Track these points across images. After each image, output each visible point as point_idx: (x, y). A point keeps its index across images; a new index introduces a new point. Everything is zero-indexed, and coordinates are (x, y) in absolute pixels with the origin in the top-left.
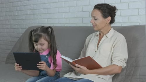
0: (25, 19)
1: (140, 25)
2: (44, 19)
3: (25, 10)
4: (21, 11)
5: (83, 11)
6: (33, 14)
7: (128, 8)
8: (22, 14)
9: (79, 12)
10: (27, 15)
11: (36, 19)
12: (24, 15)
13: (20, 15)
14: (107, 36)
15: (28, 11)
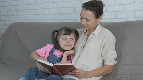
0: (8, 16)
1: (127, 21)
2: (28, 15)
3: (7, 6)
4: (3, 6)
5: (67, 7)
6: (17, 10)
7: (114, 4)
8: (5, 10)
9: (63, 8)
10: (10, 11)
11: (19, 15)
12: (6, 11)
13: (3, 11)
14: (93, 34)
15: (11, 7)
